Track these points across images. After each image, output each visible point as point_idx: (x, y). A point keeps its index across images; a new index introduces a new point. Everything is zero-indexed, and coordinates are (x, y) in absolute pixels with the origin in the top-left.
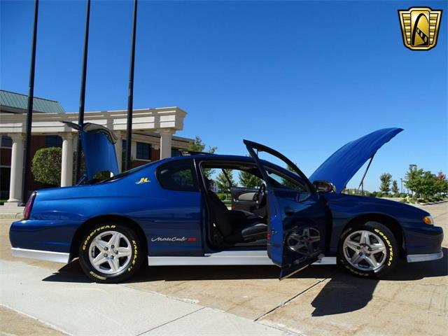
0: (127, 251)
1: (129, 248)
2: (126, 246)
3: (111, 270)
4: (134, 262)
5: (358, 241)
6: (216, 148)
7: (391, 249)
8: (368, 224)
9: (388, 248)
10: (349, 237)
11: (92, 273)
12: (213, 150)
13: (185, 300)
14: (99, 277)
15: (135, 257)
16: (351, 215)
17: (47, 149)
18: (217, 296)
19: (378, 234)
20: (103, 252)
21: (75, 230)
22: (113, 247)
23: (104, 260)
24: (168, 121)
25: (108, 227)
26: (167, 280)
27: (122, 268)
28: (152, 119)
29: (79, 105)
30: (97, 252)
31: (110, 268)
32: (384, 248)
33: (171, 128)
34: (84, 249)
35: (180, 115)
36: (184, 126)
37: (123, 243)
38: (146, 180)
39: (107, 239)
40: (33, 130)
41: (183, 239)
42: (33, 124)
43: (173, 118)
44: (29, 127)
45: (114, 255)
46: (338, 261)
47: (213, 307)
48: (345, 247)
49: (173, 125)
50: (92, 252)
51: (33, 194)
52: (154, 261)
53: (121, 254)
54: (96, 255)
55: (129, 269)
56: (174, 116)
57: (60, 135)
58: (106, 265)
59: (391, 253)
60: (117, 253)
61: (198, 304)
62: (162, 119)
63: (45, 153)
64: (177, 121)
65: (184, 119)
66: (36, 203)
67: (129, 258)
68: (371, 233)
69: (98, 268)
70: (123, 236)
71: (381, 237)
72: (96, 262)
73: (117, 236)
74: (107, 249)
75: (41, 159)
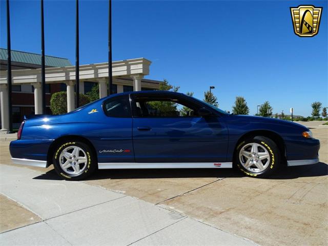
0: (84, 160)
1: (85, 157)
2: (84, 156)
3: (74, 172)
4: (89, 166)
5: (250, 151)
6: (179, 87)
7: (273, 156)
8: (256, 138)
9: (271, 155)
10: (243, 148)
11: (62, 174)
12: (177, 89)
13: (117, 191)
14: (66, 176)
15: (89, 163)
16: (243, 131)
17: (58, 93)
18: (139, 189)
19: (263, 145)
20: (68, 160)
21: (49, 146)
22: (74, 156)
23: (69, 165)
24: (137, 69)
25: (70, 143)
26: (112, 178)
27: (81, 170)
28: (125, 68)
29: (75, 61)
30: (65, 160)
31: (73, 171)
32: (268, 155)
33: (140, 74)
34: (56, 158)
35: (146, 64)
36: (150, 72)
37: (81, 154)
38: (95, 111)
39: (71, 151)
40: (47, 80)
41: (121, 151)
42: (46, 76)
43: (141, 66)
44: (44, 78)
45: (76, 162)
46: (233, 165)
47: (132, 196)
48: (240, 155)
49: (141, 71)
50: (62, 160)
51: (23, 123)
52: (102, 166)
53: (80, 161)
54: (64, 162)
55: (86, 171)
56: (142, 65)
57: (64, 82)
58: (71, 169)
59: (273, 159)
60: (77, 161)
61: (124, 194)
62: (132, 67)
63: (58, 95)
64: (144, 69)
65: (150, 67)
66: (25, 128)
67: (86, 164)
68: (259, 145)
69: (66, 171)
70: (81, 149)
71: (266, 147)
72: (64, 167)
73: (77, 149)
74: (71, 158)
75: (55, 100)
